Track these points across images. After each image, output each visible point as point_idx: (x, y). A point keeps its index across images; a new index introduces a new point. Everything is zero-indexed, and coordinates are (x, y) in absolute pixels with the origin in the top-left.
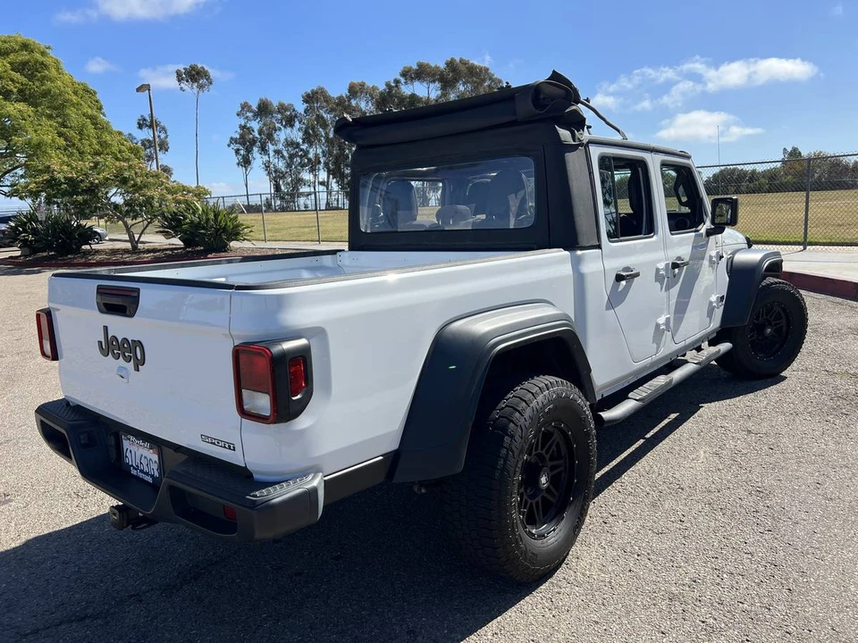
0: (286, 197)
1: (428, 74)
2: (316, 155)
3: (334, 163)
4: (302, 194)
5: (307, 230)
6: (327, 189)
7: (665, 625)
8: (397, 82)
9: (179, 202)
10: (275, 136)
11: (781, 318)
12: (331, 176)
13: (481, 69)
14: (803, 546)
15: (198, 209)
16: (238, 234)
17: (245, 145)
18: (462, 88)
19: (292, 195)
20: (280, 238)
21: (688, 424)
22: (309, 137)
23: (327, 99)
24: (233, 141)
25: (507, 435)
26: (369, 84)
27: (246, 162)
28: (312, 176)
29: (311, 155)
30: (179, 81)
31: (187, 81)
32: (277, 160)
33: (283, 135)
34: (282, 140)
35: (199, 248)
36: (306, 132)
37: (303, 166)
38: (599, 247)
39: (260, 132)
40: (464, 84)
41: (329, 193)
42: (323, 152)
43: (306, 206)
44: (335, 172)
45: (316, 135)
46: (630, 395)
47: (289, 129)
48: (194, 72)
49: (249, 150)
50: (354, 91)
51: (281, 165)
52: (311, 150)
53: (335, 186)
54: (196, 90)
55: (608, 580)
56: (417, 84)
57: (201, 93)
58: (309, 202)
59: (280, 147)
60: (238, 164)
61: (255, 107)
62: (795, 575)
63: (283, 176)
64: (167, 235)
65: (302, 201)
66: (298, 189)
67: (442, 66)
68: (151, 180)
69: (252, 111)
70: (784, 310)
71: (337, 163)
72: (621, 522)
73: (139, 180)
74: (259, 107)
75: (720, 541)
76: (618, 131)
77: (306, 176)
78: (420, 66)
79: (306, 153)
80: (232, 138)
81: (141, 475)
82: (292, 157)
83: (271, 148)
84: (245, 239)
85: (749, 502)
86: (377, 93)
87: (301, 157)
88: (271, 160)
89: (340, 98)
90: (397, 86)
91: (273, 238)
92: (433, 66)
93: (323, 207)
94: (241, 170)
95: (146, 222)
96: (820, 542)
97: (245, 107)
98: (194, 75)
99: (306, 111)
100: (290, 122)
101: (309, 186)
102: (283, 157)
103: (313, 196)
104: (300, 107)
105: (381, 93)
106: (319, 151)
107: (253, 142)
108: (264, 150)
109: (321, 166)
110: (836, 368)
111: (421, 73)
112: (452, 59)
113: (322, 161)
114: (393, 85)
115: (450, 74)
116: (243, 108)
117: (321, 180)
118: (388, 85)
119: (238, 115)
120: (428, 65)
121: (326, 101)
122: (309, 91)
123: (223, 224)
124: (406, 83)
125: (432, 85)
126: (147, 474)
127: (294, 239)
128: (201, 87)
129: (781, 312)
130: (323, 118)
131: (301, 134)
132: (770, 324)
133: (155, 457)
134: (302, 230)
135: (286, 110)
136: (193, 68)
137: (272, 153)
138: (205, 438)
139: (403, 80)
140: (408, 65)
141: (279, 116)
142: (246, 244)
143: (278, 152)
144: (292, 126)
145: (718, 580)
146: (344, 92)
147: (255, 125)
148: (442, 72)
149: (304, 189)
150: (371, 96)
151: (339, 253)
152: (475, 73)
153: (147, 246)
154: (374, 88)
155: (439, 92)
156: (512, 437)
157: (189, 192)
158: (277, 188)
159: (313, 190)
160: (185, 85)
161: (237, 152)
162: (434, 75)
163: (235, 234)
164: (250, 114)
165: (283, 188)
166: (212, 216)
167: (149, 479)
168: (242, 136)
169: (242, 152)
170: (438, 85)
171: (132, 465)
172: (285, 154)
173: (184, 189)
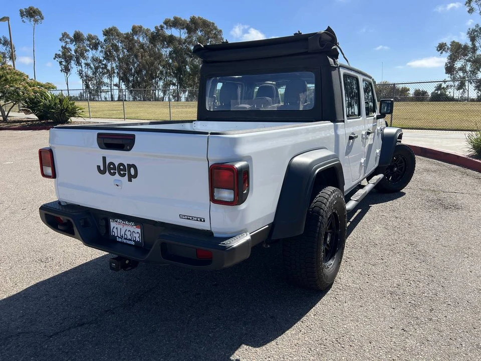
0: (92, 93)
1: (180, 24)
2: (112, 68)
3: (124, 73)
4: (103, 91)
5: (115, 112)
6: (119, 88)
7: (393, 305)
8: (162, 27)
9: (35, 92)
10: (85, 54)
11: (402, 162)
12: (121, 81)
13: (210, 23)
14: (441, 267)
15: (48, 96)
16: (76, 113)
17: (66, 60)
18: (200, 34)
19: (97, 91)
20: (99, 116)
21: (367, 215)
22: (108, 56)
23: (119, 34)
24: (57, 56)
25: (320, 215)
26: (145, 27)
27: (67, 70)
28: (109, 80)
29: (109, 68)
30: (22, 16)
31: (27, 17)
32: (87, 69)
33: (91, 54)
34: (90, 58)
35: (49, 121)
36: (106, 53)
37: (104, 74)
38: (343, 121)
39: (76, 51)
40: (201, 31)
41: (120, 90)
42: (116, 66)
43: (106, 98)
44: (124, 79)
45: (112, 56)
46: (351, 198)
47: (94, 51)
48: (31, 11)
49: (68, 62)
50: (136, 30)
51: (90, 73)
52: (109, 64)
53: (123, 87)
54: (33, 23)
55: (358, 287)
56: (173, 29)
57: (36, 25)
58: (107, 96)
59: (89, 61)
60: (61, 71)
61: (72, 36)
62: (443, 280)
63: (91, 79)
64: (27, 112)
65: (103, 95)
66: (100, 88)
67: (188, 20)
68: (17, 77)
69: (70, 38)
70: (403, 158)
71: (124, 74)
72: (354, 261)
73: (8, 77)
74: (75, 36)
75: (403, 267)
76: (347, 61)
77: (106, 80)
78: (176, 19)
79: (106, 66)
80: (56, 54)
81: (125, 241)
82: (97, 68)
83: (83, 61)
84: (79, 116)
85: (409, 249)
86: (149, 34)
87: (103, 68)
88: (83, 69)
89: (127, 34)
90: (162, 29)
91: (94, 116)
92: (183, 19)
93: (116, 99)
94: (63, 74)
95: (12, 104)
96: (448, 265)
97: (65, 35)
98: (32, 13)
99: (105, 41)
100: (95, 46)
101: (108, 86)
102: (91, 67)
103: (110, 93)
104: (102, 38)
105: (152, 33)
106: (114, 65)
107: (71, 57)
108: (79, 63)
109: (116, 75)
110: (424, 187)
111: (176, 23)
112: (194, 16)
113: (116, 71)
114: (159, 28)
115: (193, 25)
116: (63, 36)
117: (115, 83)
118: (156, 28)
119: (60, 40)
120: (180, 18)
121: (118, 36)
122: (107, 29)
123: (65, 107)
124: (167, 28)
125: (182, 31)
126: (130, 240)
127: (108, 117)
128: (36, 21)
129: (402, 160)
130: (116, 45)
131: (102, 54)
132: (397, 166)
133: (139, 230)
134: (111, 112)
135: (93, 39)
136: (31, 8)
137: (83, 65)
138: (181, 216)
139: (165, 27)
140: (169, 18)
141: (88, 43)
142: (80, 120)
143: (87, 65)
144: (96, 49)
145: (409, 284)
146: (130, 31)
147: (73, 47)
148: (188, 24)
149: (104, 88)
150: (146, 34)
151: (194, 122)
152: (206, 26)
153: (12, 119)
154: (148, 30)
155: (187, 35)
156: (322, 216)
157: (42, 86)
158: (87, 86)
159: (109, 88)
160: (25, 19)
161: (61, 63)
162: (183, 25)
163: (73, 113)
164: (68, 40)
165: (91, 86)
166: (58, 101)
167: (133, 243)
168: (64, 54)
169: (64, 63)
170: (185, 30)
171: (117, 236)
172: (92, 66)
173: (38, 84)
